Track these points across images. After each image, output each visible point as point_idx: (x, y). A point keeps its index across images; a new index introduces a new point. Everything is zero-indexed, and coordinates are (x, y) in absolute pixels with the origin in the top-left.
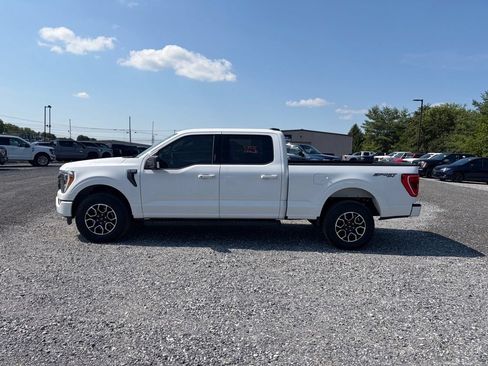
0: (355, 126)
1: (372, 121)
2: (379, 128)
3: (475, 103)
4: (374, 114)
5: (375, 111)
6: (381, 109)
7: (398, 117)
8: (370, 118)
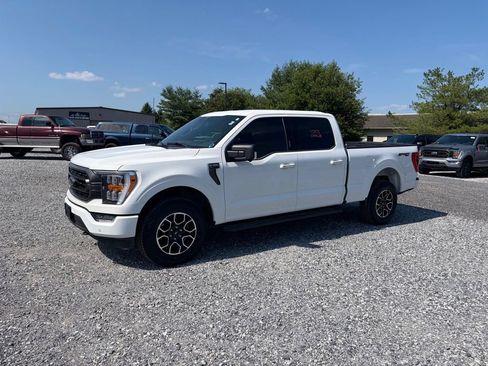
0: (147, 105)
1: (166, 100)
2: (175, 107)
3: (262, 88)
4: (168, 93)
5: (170, 90)
6: (175, 89)
7: (191, 98)
8: (166, 97)
